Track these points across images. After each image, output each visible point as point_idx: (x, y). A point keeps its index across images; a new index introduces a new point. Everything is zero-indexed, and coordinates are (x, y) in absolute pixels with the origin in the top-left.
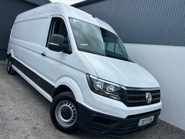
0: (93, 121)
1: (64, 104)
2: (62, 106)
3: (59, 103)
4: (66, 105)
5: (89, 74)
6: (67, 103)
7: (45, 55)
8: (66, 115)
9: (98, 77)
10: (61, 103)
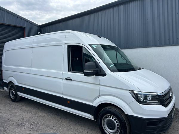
0: (147, 126)
1: (107, 117)
2: (106, 119)
3: (103, 117)
4: (109, 118)
5: (132, 91)
6: (109, 117)
7: (71, 80)
8: (111, 127)
9: (141, 92)
10: (105, 117)
